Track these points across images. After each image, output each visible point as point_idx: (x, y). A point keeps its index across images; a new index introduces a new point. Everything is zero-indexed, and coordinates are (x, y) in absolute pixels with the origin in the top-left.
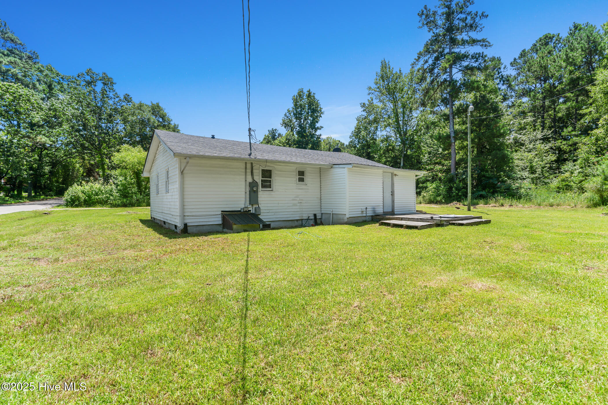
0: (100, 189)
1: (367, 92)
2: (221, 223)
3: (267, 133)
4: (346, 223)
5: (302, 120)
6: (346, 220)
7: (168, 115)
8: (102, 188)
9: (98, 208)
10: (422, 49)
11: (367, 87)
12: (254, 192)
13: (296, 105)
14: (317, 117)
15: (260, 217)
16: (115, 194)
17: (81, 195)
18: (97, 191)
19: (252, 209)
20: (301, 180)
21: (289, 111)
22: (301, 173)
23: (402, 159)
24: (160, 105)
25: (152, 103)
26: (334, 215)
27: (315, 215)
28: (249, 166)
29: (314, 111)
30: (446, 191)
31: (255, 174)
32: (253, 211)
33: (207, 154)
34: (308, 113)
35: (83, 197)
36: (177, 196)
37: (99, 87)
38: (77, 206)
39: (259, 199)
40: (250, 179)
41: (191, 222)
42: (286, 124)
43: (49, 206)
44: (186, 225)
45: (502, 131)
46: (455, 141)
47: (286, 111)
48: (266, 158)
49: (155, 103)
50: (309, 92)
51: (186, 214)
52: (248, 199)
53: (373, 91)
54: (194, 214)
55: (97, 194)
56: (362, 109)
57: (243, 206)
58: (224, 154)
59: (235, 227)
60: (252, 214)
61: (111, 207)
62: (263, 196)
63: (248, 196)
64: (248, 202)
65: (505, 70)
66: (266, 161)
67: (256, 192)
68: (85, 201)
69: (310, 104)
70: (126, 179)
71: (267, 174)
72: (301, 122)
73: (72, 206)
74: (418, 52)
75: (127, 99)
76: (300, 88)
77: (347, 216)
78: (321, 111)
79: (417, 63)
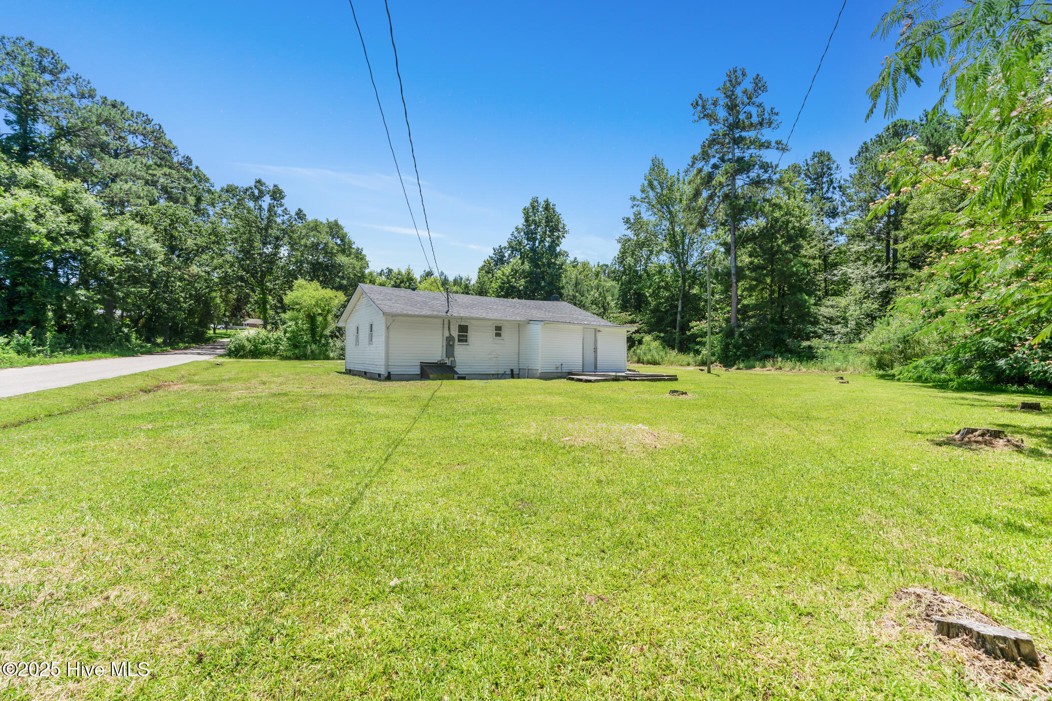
0: (267, 337)
1: (630, 203)
2: (419, 373)
3: (491, 253)
4: (538, 378)
5: (537, 242)
6: (539, 375)
7: (349, 235)
8: (270, 335)
9: (266, 361)
10: (697, 151)
11: (630, 197)
12: (451, 345)
13: (527, 220)
14: (558, 237)
15: (455, 369)
16: (285, 342)
17: (246, 343)
18: (264, 338)
19: (448, 362)
20: (498, 335)
21: (517, 229)
22: (498, 328)
23: (680, 301)
24: (340, 222)
25: (328, 220)
26: (530, 371)
27: (512, 370)
28: (446, 322)
29: (555, 229)
30: (722, 349)
31: (451, 329)
32: (449, 364)
33: (410, 313)
34: (545, 233)
35: (249, 346)
36: (383, 348)
37: (266, 201)
38: (242, 357)
39: (455, 353)
40: (447, 334)
41: (394, 371)
42: (512, 247)
43: (212, 357)
44: (389, 373)
45: (794, 269)
46: (738, 281)
47: (514, 230)
48: (462, 315)
49: (332, 220)
50: (547, 201)
51: (390, 364)
52: (445, 352)
53: (639, 203)
54: (396, 364)
55: (264, 343)
56: (626, 227)
57: (440, 359)
58: (424, 313)
59: (431, 376)
60: (449, 366)
61: (281, 359)
62: (460, 350)
63: (445, 350)
64: (445, 355)
65: (838, 172)
66: (461, 318)
67: (452, 346)
68: (250, 351)
69: (548, 221)
70: (297, 323)
71: (463, 329)
72: (534, 244)
73: (236, 356)
74: (692, 156)
75: (300, 215)
76: (534, 196)
77: (540, 371)
78: (564, 229)
79: (691, 169)
